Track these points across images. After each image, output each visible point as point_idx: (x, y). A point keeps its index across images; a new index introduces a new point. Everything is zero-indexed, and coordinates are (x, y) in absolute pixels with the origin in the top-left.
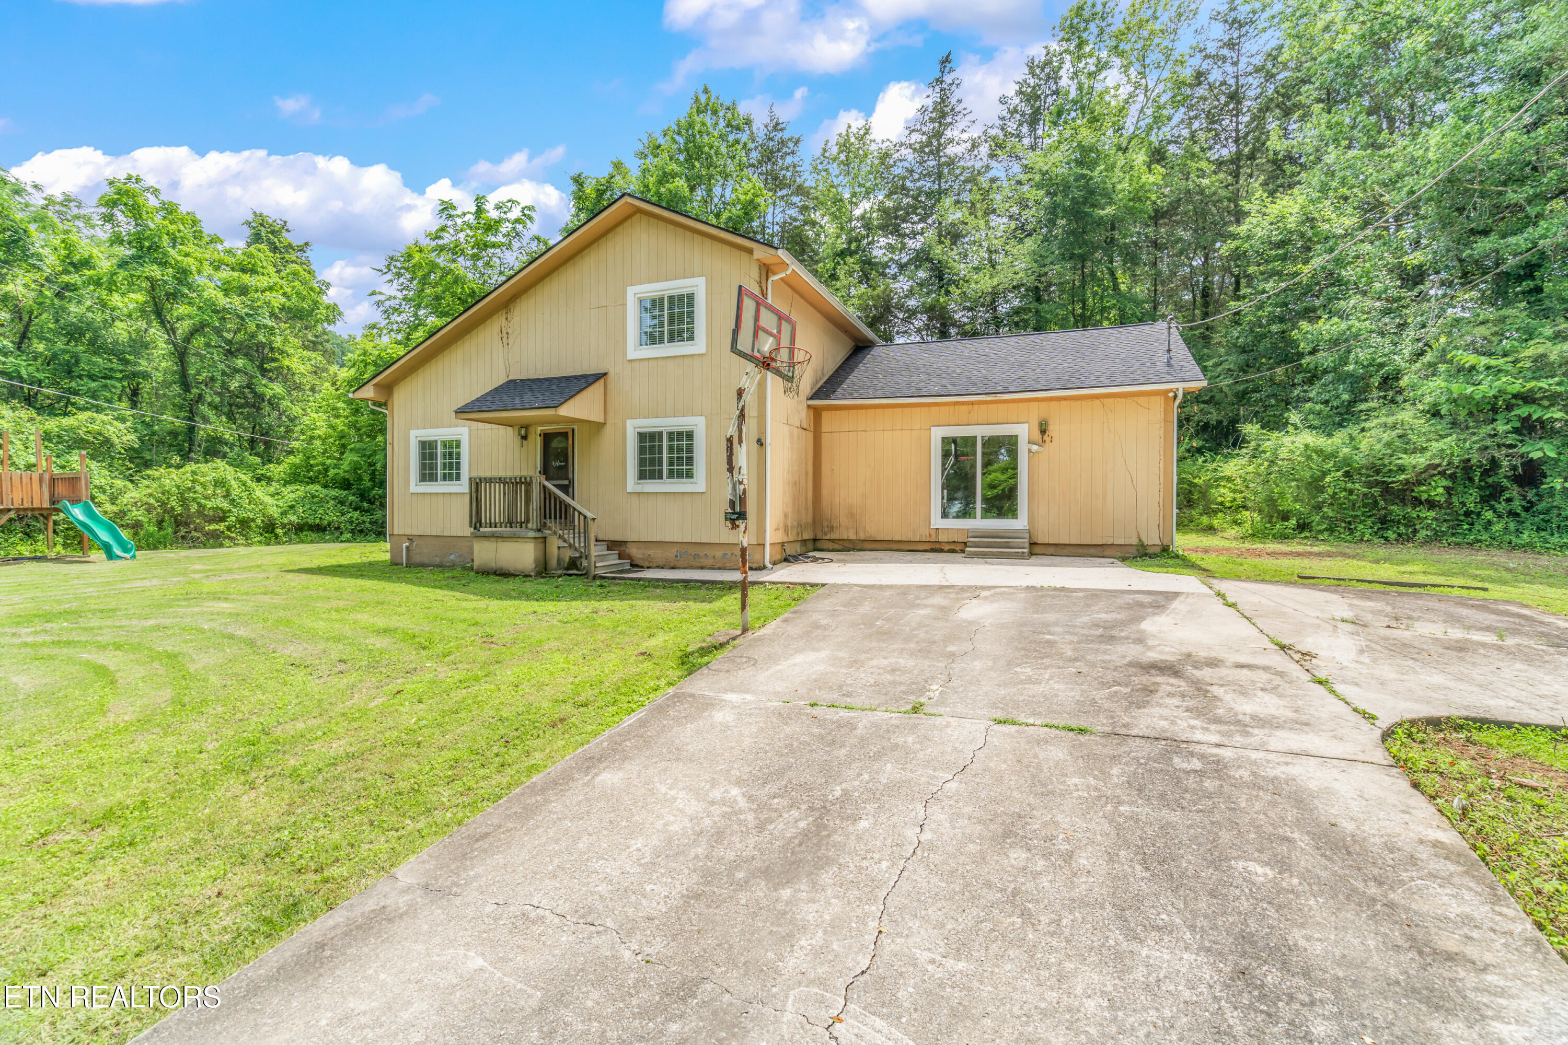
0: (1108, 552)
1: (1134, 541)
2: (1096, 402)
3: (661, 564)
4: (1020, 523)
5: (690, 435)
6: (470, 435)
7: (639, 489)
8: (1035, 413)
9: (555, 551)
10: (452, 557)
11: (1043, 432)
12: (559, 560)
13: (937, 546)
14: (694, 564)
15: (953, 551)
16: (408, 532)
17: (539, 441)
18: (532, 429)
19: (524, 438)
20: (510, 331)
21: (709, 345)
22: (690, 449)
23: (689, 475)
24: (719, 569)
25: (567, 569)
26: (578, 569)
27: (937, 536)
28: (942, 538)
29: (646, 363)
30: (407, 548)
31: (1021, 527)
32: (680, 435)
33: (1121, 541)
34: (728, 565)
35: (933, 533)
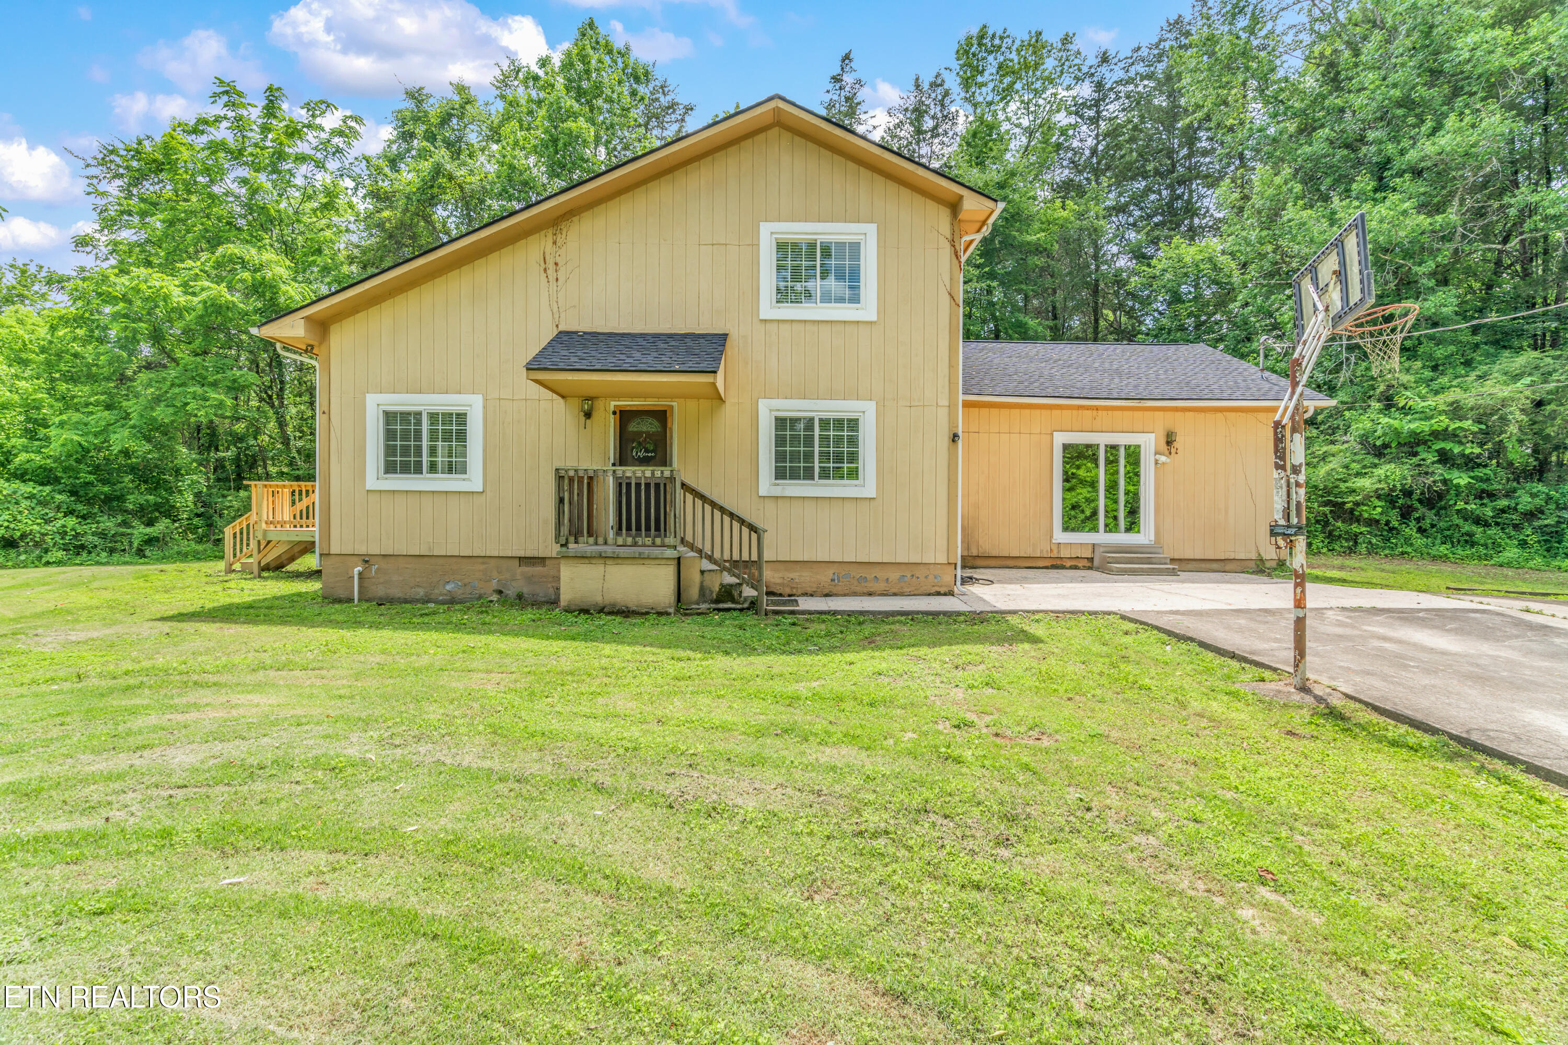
0: (1229, 567)
1: (1254, 556)
2: (1219, 415)
3: (809, 590)
4: (1144, 537)
5: (853, 424)
6: (485, 407)
7: (777, 491)
8: (1162, 422)
9: (697, 577)
10: (448, 587)
11: (1169, 443)
12: (702, 589)
13: (1059, 562)
14: (858, 589)
15: (1076, 568)
16: (362, 550)
17: (612, 423)
18: (600, 404)
19: (588, 415)
20: (558, 260)
21: (882, 309)
22: (853, 441)
23: (854, 474)
24: (895, 594)
25: (717, 601)
26: (733, 601)
27: (1059, 552)
28: (1065, 553)
29: (787, 326)
30: (360, 574)
31: (1147, 542)
32: (839, 423)
33: (1242, 556)
34: (906, 590)
35: (1055, 548)
